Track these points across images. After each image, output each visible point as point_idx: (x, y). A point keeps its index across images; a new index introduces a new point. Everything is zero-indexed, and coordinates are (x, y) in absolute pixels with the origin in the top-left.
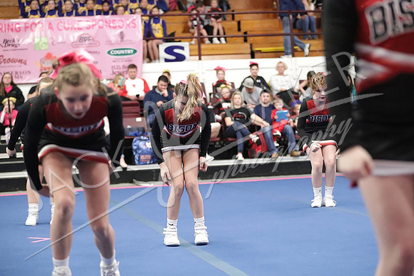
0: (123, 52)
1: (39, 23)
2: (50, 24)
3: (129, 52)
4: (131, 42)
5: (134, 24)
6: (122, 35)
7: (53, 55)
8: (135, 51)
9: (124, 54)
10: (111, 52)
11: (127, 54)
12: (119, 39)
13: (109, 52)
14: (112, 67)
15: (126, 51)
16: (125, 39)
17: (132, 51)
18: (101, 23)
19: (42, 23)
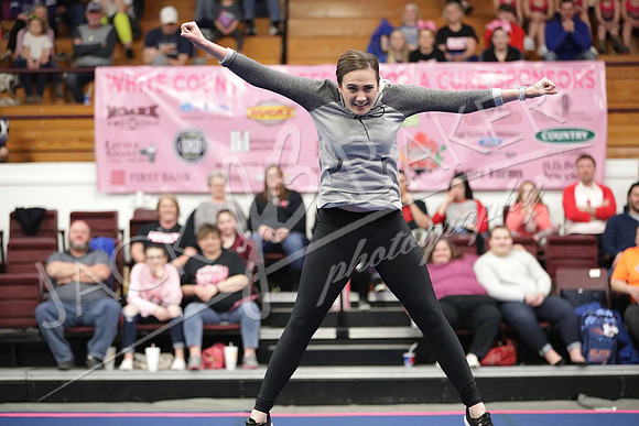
0: (566, 135)
1: (402, 73)
2: (424, 76)
3: (579, 135)
4: (583, 116)
5: (592, 80)
6: (566, 102)
7: (429, 138)
8: (591, 135)
9: (570, 140)
10: (543, 136)
11: (575, 140)
12: (560, 110)
13: (539, 135)
14: (544, 164)
15: (573, 134)
16: (572, 109)
17: (585, 135)
18: (524, 76)
19: (409, 75)
